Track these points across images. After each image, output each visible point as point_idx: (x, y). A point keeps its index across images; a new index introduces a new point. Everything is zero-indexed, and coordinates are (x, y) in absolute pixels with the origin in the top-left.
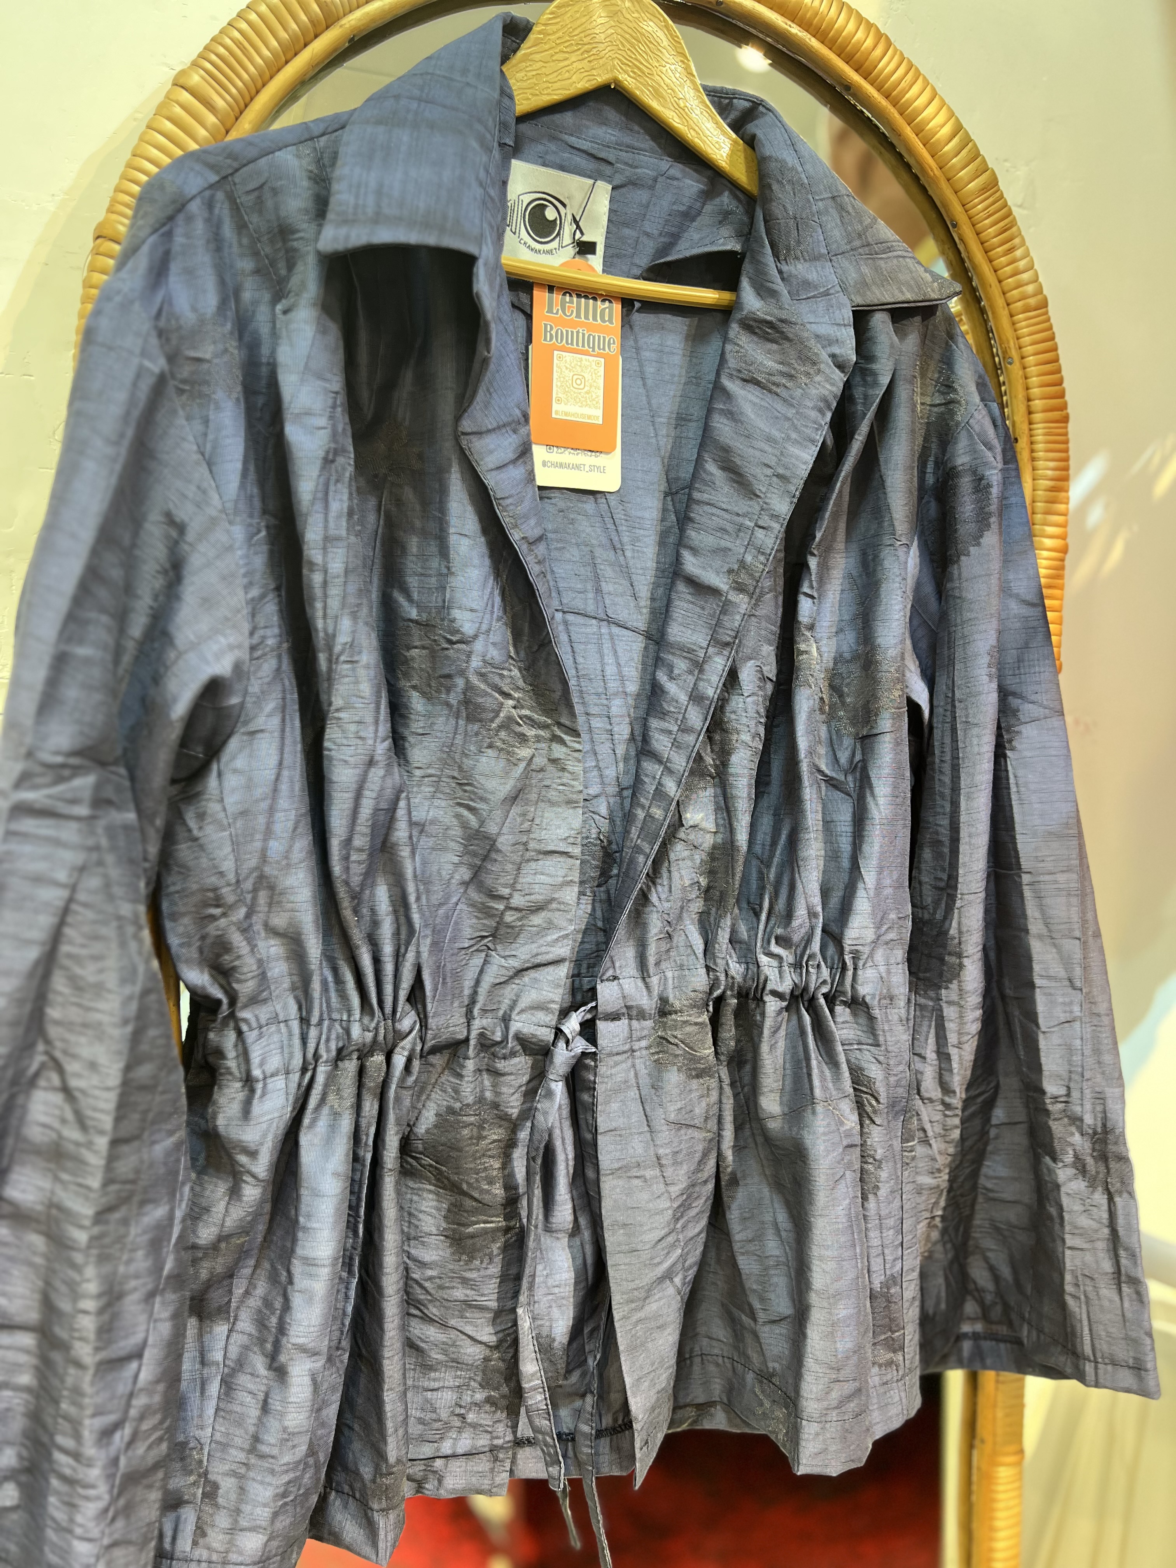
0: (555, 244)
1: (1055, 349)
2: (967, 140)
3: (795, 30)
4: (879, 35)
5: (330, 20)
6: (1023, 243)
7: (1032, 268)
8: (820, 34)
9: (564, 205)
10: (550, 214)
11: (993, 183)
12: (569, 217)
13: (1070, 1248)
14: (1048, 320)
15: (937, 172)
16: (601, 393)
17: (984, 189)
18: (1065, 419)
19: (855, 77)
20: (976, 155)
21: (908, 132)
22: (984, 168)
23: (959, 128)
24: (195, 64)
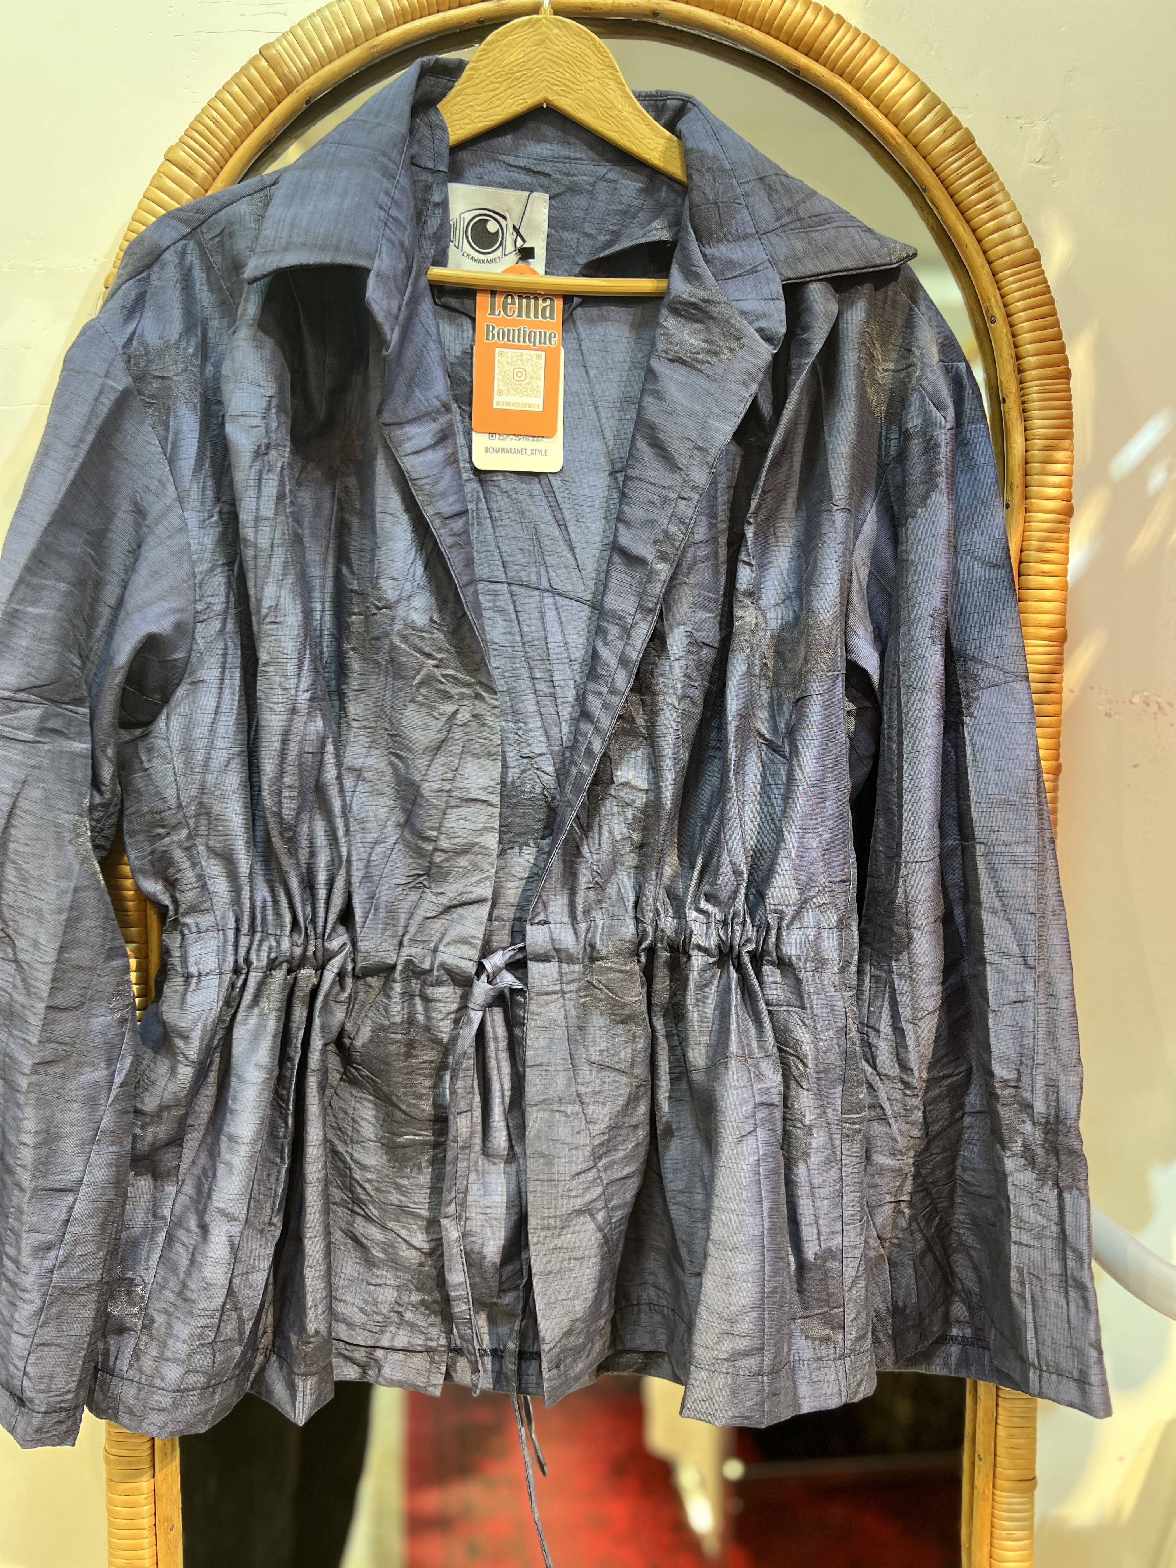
0: (498, 253)
1: (1052, 302)
2: (936, 102)
3: (735, 26)
4: (829, 14)
5: (290, 88)
6: (1007, 198)
7: (1020, 221)
8: (766, 26)
9: (504, 218)
10: (492, 227)
11: (969, 141)
12: (511, 229)
13: (1016, 1243)
14: (1042, 273)
15: (900, 139)
16: (541, 383)
17: (955, 149)
18: (1067, 375)
19: (803, 61)
20: (947, 114)
21: (865, 104)
22: (957, 126)
23: (925, 91)
24: (181, 141)
